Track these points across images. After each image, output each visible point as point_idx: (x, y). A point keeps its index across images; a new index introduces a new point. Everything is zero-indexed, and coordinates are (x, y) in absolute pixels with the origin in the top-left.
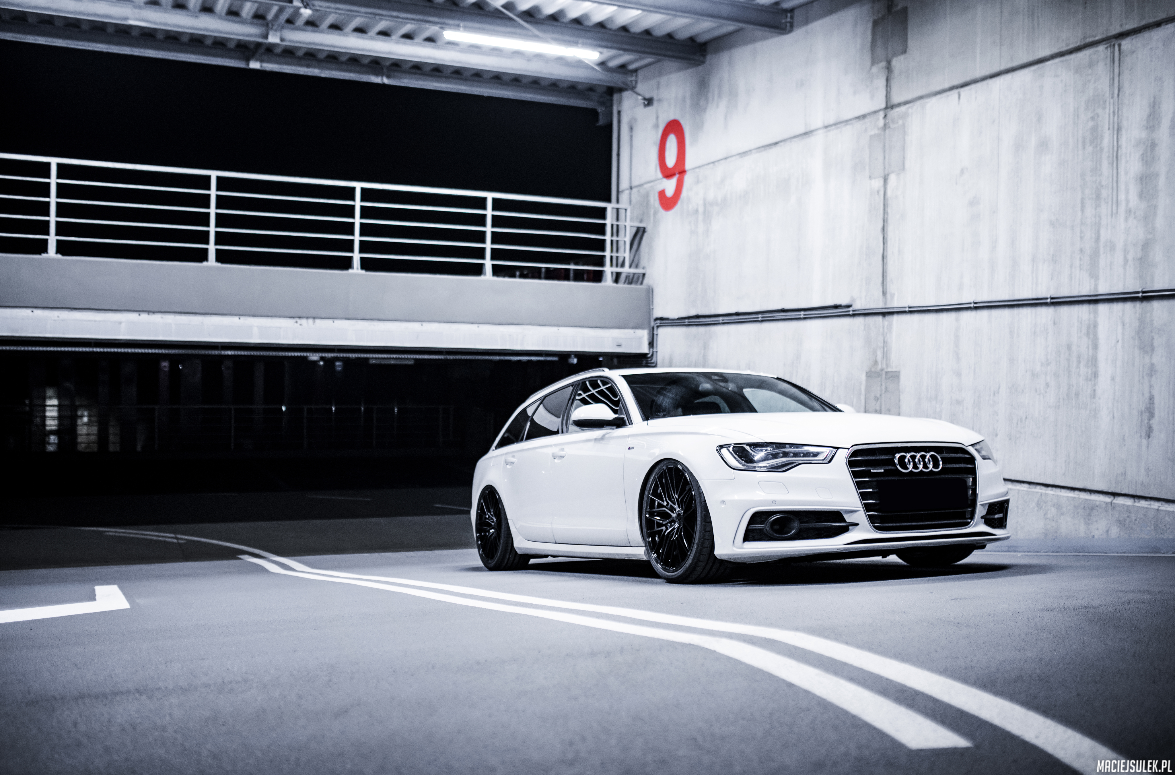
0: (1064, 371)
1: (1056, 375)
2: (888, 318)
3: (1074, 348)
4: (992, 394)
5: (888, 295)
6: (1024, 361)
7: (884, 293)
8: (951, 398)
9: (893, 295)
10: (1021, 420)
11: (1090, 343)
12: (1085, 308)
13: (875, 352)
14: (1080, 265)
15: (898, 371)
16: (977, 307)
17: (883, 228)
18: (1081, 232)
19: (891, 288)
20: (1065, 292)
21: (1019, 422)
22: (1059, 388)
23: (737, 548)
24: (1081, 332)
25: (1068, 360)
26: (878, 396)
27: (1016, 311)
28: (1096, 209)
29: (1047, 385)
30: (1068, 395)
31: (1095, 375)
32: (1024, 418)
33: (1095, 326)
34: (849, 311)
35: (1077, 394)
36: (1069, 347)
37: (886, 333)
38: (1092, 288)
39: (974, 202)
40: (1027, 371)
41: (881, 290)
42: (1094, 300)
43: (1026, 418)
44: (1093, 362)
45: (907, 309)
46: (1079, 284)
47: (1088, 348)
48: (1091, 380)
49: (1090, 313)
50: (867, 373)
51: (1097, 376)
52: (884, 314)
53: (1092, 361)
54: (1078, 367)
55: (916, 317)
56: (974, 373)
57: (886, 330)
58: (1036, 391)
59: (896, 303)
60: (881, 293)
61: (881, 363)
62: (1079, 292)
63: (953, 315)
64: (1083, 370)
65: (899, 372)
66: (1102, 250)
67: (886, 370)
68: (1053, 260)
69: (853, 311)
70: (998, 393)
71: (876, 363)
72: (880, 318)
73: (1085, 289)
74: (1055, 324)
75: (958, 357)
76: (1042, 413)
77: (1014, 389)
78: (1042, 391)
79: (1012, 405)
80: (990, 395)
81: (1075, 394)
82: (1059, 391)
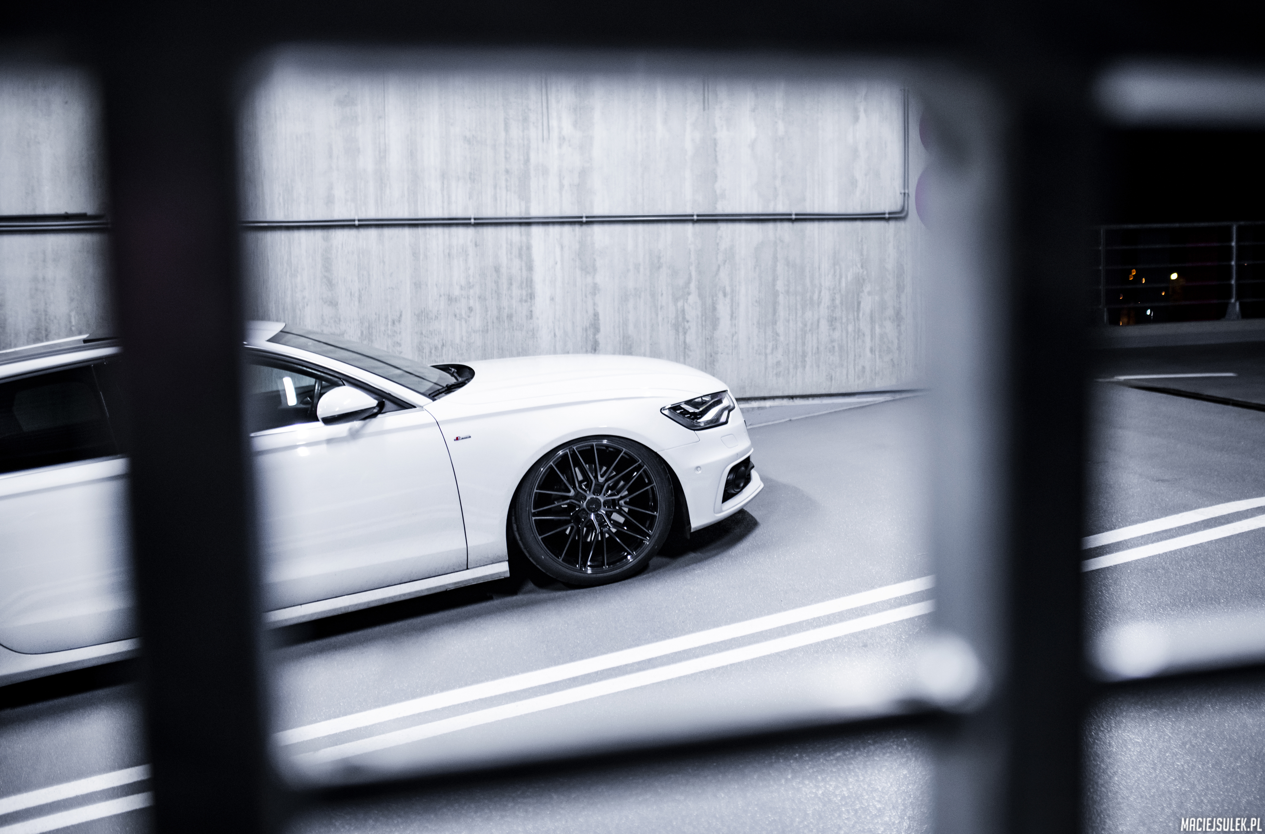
0: (492, 294)
1: (482, 298)
3: (504, 270)
4: (389, 324)
6: (436, 285)
10: (436, 348)
11: (523, 264)
12: (515, 230)
14: (507, 186)
18: (506, 152)
20: (488, 212)
21: (433, 351)
22: (487, 311)
24: (511, 253)
25: (497, 283)
27: (420, 231)
28: (523, 131)
29: (471, 309)
30: (498, 318)
31: (531, 296)
32: (440, 347)
33: (529, 248)
35: (510, 317)
36: (497, 270)
38: (523, 209)
40: (440, 296)
42: (526, 222)
43: (443, 345)
44: (529, 283)
46: (506, 206)
47: (521, 269)
48: (526, 301)
49: (521, 235)
51: (533, 297)
53: (527, 282)
54: (510, 288)
56: (360, 301)
58: (456, 316)
62: (506, 213)
63: (319, 234)
64: (516, 292)
66: (532, 173)
68: (470, 178)
70: (400, 321)
73: (515, 211)
74: (476, 245)
75: (330, 283)
76: (464, 339)
77: (422, 316)
78: (464, 316)
79: (422, 334)
80: (387, 325)
81: (507, 317)
82: (486, 315)
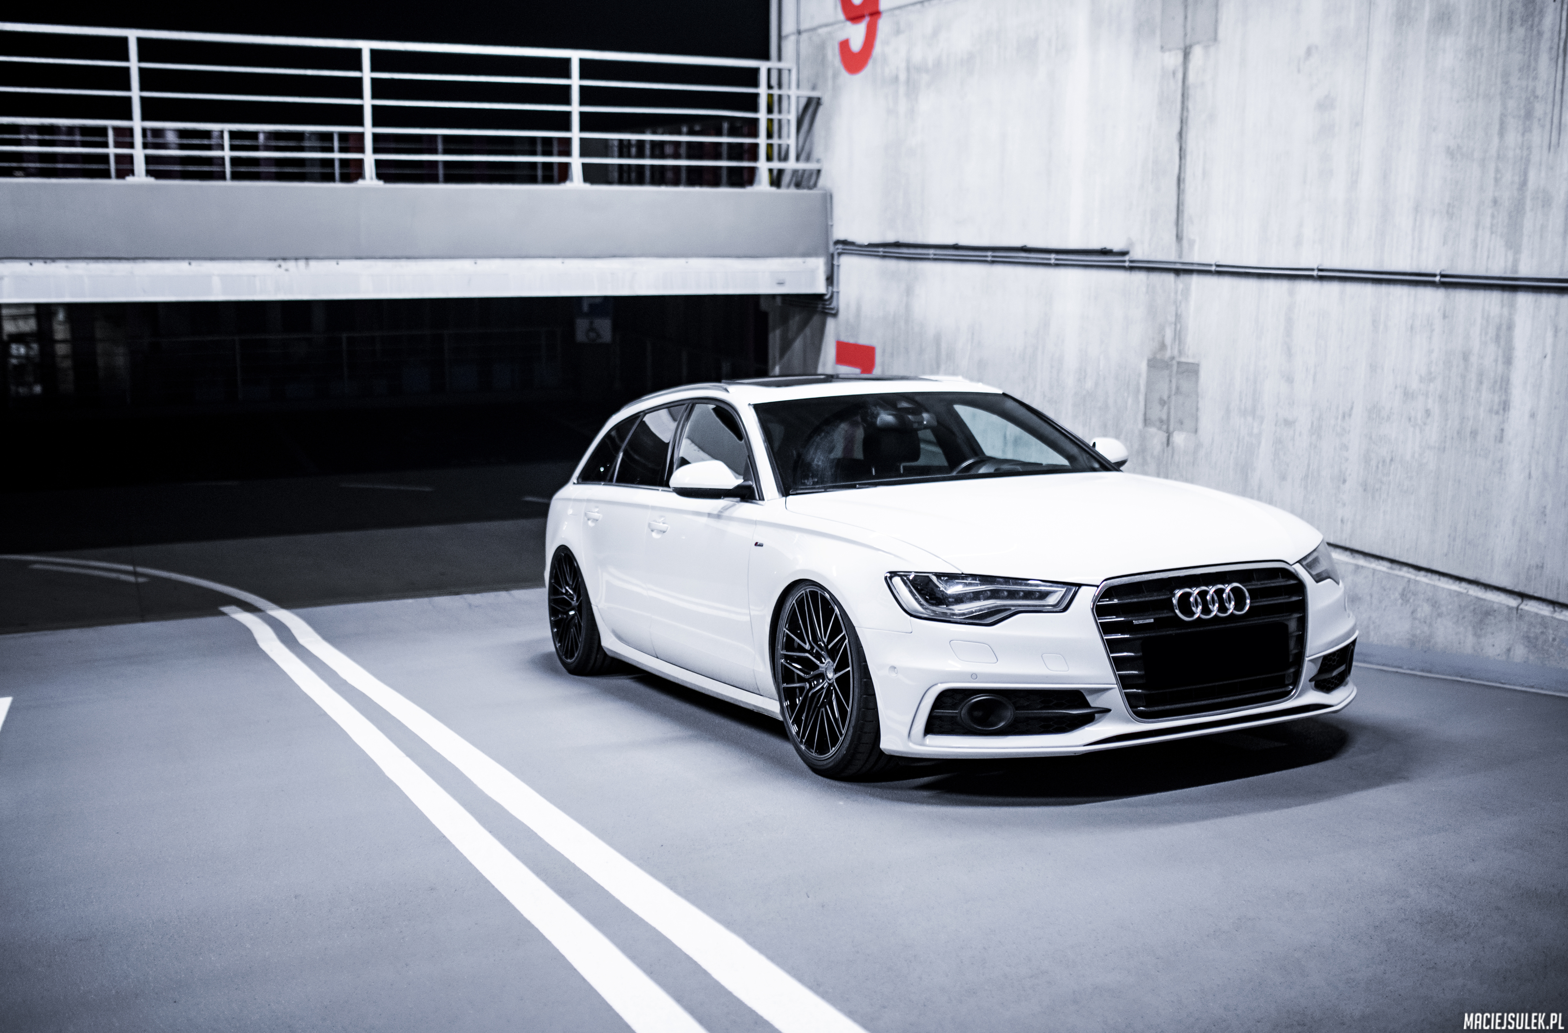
0: (1455, 394)
1: (1443, 399)
2: (1184, 278)
3: (1474, 359)
4: (1340, 417)
5: (1185, 242)
6: (1393, 370)
7: (1179, 238)
8: (1277, 415)
9: (1192, 243)
10: (1384, 461)
11: (1501, 354)
12: (1496, 297)
13: (1161, 330)
14: (1492, 225)
15: (1197, 362)
16: (1324, 276)
17: (1181, 134)
18: (1497, 171)
19: (1191, 231)
20: (1464, 267)
21: (1380, 465)
22: (1447, 420)
23: (915, 743)
24: (1486, 334)
25: (1463, 377)
26: (1165, 398)
27: (1384, 289)
28: (1523, 135)
29: (1428, 413)
30: (1459, 432)
31: (1505, 406)
32: (1388, 460)
33: (1510, 327)
34: (1124, 261)
35: (1474, 433)
36: (1466, 357)
37: (1180, 302)
38: (1510, 264)
39: (1325, 105)
40: (1396, 387)
41: (1174, 233)
42: (1511, 286)
43: (1392, 460)
44: (1504, 384)
45: (1213, 268)
46: (1488, 257)
47: (1496, 361)
48: (1497, 413)
49: (1503, 307)
50: (1149, 361)
51: (1507, 408)
52: (1177, 272)
53: (1501, 383)
54: (1478, 390)
55: (1227, 281)
56: (1314, 380)
57: (1179, 297)
58: (1410, 419)
59: (1196, 256)
60: (1174, 238)
61: (1172, 348)
62: (1487, 270)
63: (1285, 284)
64: (1486, 395)
65: (1198, 365)
66: (1529, 204)
67: (1178, 359)
68: (1448, 212)
69: (1131, 261)
70: (1350, 415)
71: (1163, 346)
72: (1170, 278)
73: (1498, 267)
74: (1445, 317)
75: (1289, 353)
76: (1417, 455)
77: (1375, 413)
78: (1419, 422)
79: (1371, 438)
80: (1337, 418)
81: (1471, 433)
82: (1446, 425)
